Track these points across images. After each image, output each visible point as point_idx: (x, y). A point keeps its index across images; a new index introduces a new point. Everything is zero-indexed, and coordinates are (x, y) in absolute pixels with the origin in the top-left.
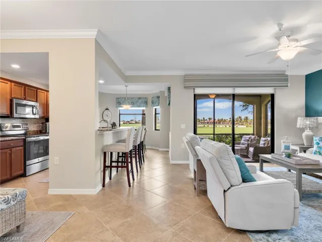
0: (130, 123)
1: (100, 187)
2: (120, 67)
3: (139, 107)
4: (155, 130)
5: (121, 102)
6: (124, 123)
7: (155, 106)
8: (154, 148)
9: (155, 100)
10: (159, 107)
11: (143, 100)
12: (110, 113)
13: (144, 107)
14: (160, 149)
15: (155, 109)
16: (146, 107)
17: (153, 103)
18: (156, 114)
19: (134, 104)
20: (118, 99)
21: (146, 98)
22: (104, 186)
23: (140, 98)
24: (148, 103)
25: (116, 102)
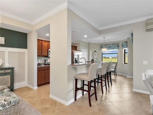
0: (115, 58)
1: (73, 100)
2: (93, 25)
3: (113, 49)
4: (125, 63)
5: (103, 47)
6: (112, 58)
7: (124, 48)
8: (123, 75)
9: (124, 44)
10: (127, 48)
11: (116, 45)
12: (97, 53)
13: (116, 49)
14: (128, 77)
15: (125, 50)
16: (118, 49)
17: (122, 46)
18: (125, 53)
19: (110, 47)
20: (101, 45)
21: (118, 43)
22: (75, 100)
23: (113, 44)
24: (120, 46)
25: (100, 47)
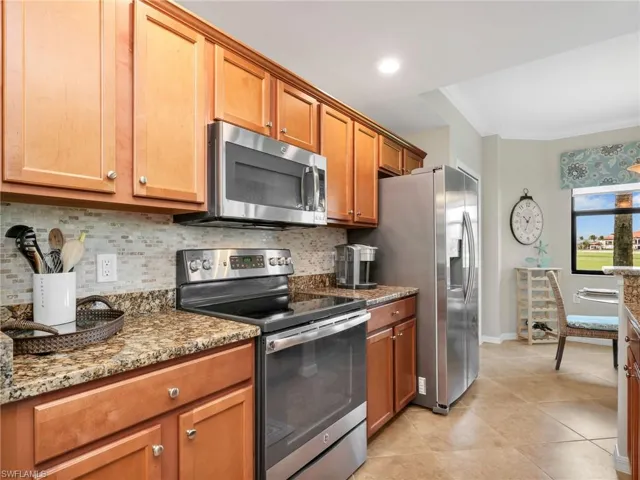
12: (536, 211)
25: (562, 169)
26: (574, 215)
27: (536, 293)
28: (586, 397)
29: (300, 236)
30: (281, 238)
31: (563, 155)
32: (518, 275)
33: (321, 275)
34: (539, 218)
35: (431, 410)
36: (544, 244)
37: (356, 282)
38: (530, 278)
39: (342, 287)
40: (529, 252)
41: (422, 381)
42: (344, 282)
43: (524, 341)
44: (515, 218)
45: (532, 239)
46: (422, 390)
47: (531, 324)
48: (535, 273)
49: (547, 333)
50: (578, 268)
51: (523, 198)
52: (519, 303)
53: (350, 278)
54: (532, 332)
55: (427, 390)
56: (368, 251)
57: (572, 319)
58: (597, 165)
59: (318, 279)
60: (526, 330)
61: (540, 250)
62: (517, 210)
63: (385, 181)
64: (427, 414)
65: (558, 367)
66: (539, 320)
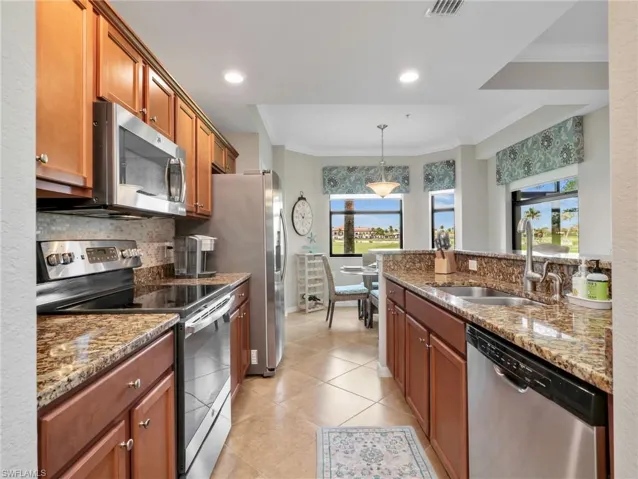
7: (440, 189)
9: (441, 172)
10: (453, 190)
11: (399, 174)
12: (308, 209)
15: (432, 198)
16: (407, 192)
17: (429, 180)
18: (434, 210)
20: (329, 169)
21: (405, 168)
23: (388, 169)
24: (411, 180)
25: (324, 179)
26: (331, 213)
27: (310, 273)
28: (352, 341)
29: (139, 226)
30: (123, 228)
31: (324, 169)
32: (298, 261)
33: (158, 267)
34: (310, 215)
35: (262, 376)
36: (314, 234)
37: (198, 271)
38: (307, 262)
39: (182, 277)
40: (304, 241)
41: (254, 353)
42: (185, 272)
43: (302, 311)
44: (295, 215)
45: (306, 231)
46: (254, 361)
47: (306, 297)
48: (310, 258)
49: (316, 304)
50: (334, 253)
51: (300, 199)
52: (298, 282)
53: (191, 267)
54: (308, 302)
55: (259, 362)
56: (209, 242)
57: (339, 289)
58: (345, 179)
59: (155, 270)
60: (304, 303)
61: (311, 240)
62: (297, 208)
63: (217, 177)
64: (261, 380)
65: (330, 326)
66: (313, 294)
